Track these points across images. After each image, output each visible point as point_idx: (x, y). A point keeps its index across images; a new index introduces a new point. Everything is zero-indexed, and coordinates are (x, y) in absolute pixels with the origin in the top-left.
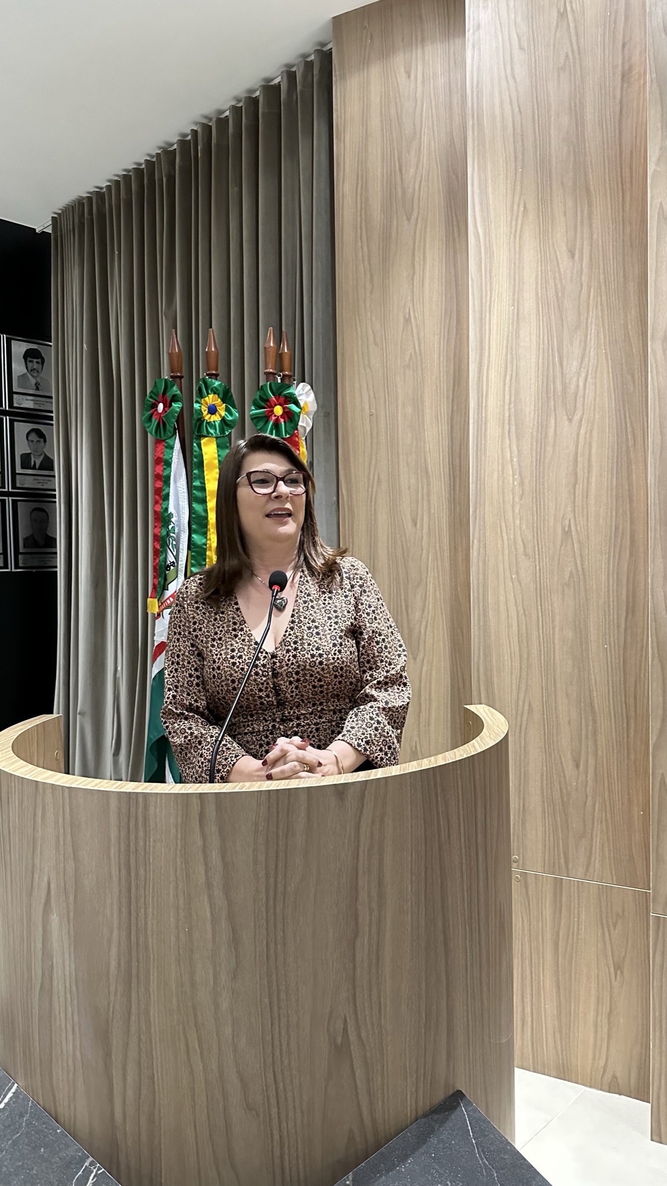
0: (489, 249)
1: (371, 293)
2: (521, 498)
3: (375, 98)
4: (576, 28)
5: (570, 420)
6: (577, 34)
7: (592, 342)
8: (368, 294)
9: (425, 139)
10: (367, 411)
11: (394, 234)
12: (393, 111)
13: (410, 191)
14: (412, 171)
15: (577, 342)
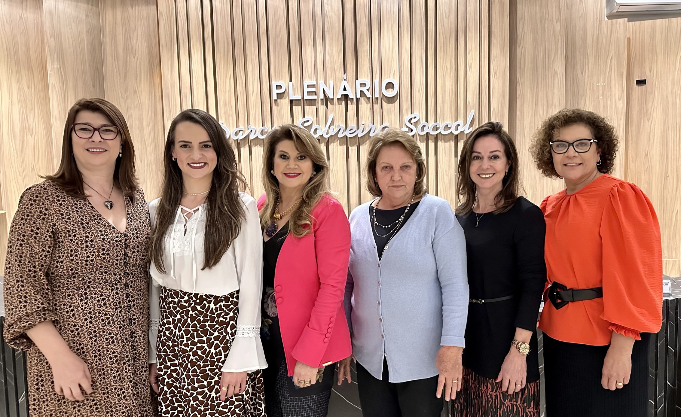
2: (17, 158)
4: (25, 22)
5: (31, 136)
6: (26, 24)
7: (37, 114)
15: (32, 114)
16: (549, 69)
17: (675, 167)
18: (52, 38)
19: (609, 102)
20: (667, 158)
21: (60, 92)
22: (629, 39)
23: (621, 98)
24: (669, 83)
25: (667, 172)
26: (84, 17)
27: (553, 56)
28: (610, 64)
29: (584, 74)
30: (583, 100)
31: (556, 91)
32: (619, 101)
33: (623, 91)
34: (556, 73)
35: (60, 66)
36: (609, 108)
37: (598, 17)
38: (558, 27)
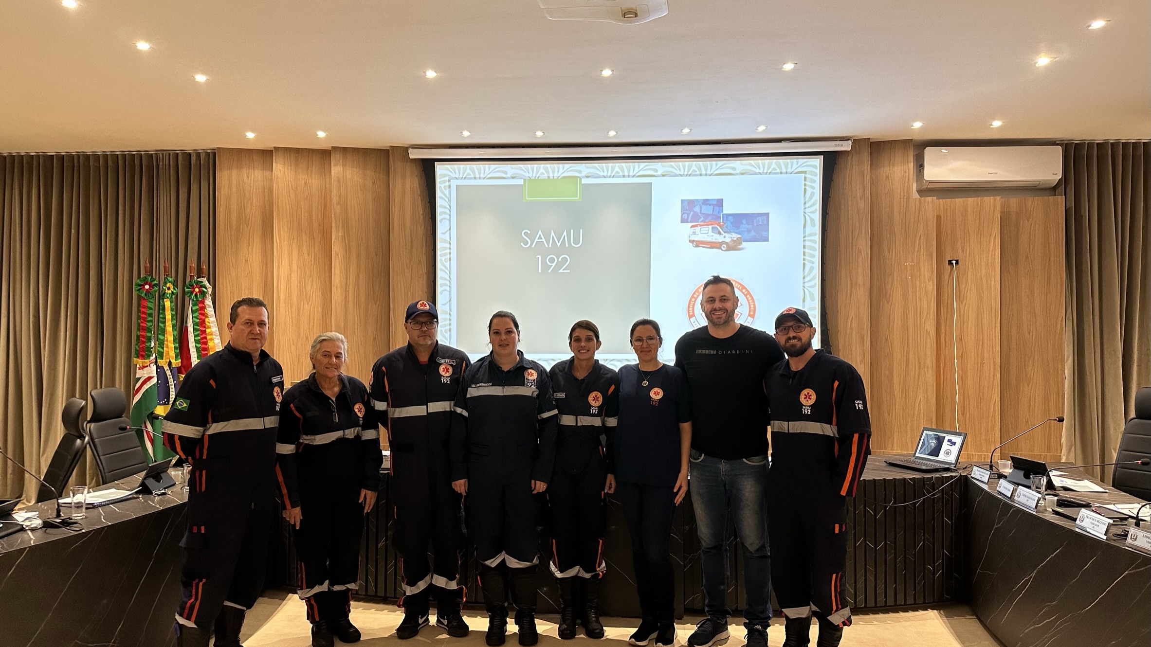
0: (281, 248)
1: (231, 249)
3: (234, 182)
7: (315, 281)
8: (230, 250)
9: (254, 201)
10: (229, 291)
11: (241, 230)
12: (242, 189)
13: (248, 217)
14: (249, 210)
15: (310, 281)
16: (852, 249)
17: (991, 353)
18: (339, 207)
19: (918, 283)
20: (983, 343)
21: (343, 260)
22: (939, 218)
23: (931, 278)
24: (983, 264)
25: (983, 359)
26: (371, 185)
27: (857, 235)
28: (919, 243)
29: (891, 253)
30: (890, 279)
31: (860, 270)
32: (929, 281)
33: (933, 272)
34: (860, 251)
35: (344, 235)
36: (918, 289)
37: (906, 195)
38: (862, 204)
